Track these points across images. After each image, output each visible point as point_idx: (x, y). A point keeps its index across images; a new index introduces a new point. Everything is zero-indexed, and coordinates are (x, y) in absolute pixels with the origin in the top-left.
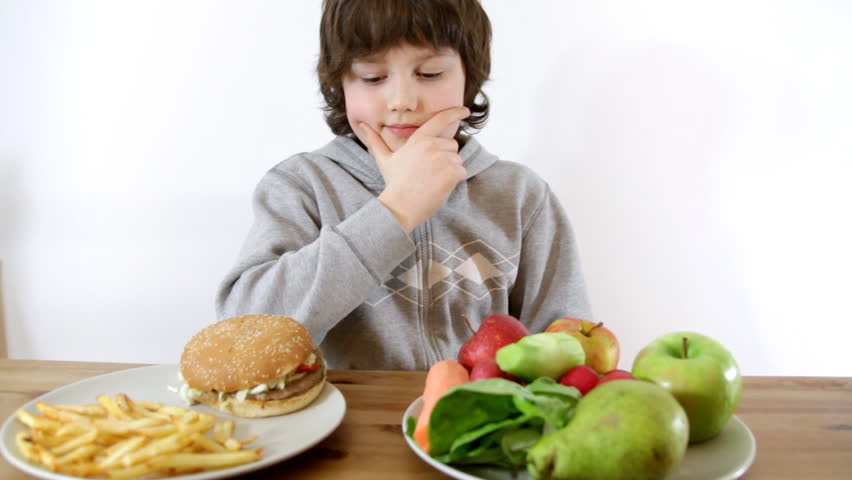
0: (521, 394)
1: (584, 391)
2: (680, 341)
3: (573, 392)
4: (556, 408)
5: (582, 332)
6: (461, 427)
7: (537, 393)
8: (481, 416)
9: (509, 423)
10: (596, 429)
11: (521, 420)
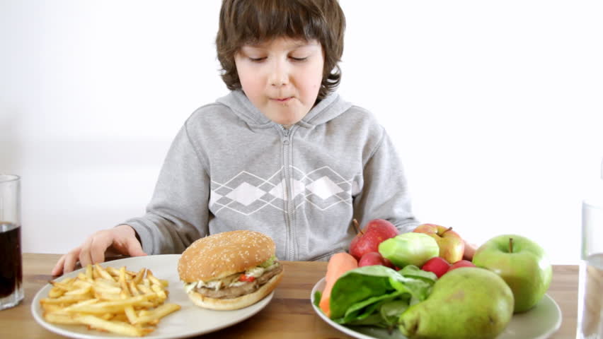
0: (395, 277)
1: (439, 275)
2: (508, 241)
3: (432, 276)
4: (420, 286)
5: (438, 234)
6: (353, 299)
7: (406, 276)
8: (367, 291)
9: (386, 296)
10: (448, 301)
11: (395, 294)
